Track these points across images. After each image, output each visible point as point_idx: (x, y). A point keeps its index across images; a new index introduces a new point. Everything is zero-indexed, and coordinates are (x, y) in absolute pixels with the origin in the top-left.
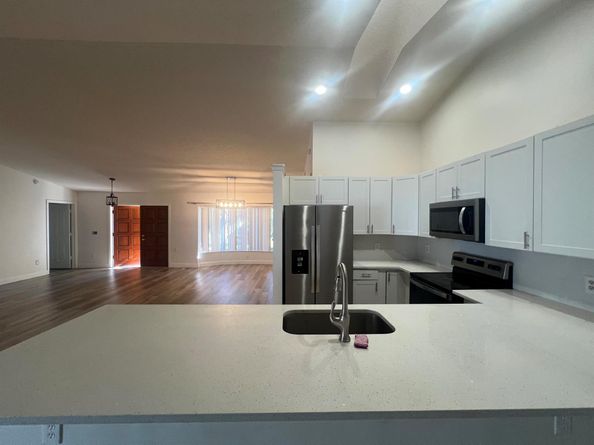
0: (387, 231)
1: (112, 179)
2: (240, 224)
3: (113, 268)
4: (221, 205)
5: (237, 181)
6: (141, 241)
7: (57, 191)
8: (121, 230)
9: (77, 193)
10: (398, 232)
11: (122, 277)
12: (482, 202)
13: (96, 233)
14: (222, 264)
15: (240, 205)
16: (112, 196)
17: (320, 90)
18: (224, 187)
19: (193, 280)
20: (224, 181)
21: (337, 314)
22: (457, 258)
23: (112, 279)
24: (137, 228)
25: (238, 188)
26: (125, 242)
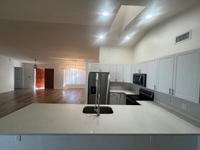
0: (122, 81)
1: (36, 60)
2: (78, 75)
3: (35, 88)
4: (71, 69)
5: (76, 62)
6: (45, 80)
7: (17, 63)
9: (24, 64)
10: (125, 81)
11: (38, 92)
12: (146, 75)
13: (30, 77)
14: (71, 88)
16: (35, 65)
17: (101, 37)
18: (72, 64)
19: (62, 93)
21: (97, 108)
22: (140, 90)
23: (35, 93)
24: (44, 76)
25: (77, 64)
26: (40, 80)
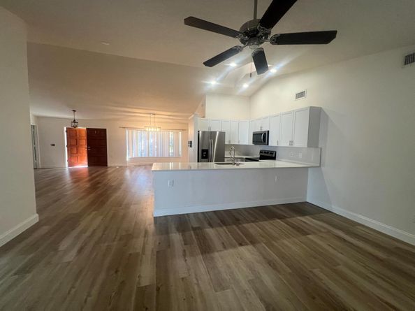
0: (237, 143)
1: (74, 111)
2: (151, 141)
3: (68, 168)
4: (147, 129)
5: (156, 116)
6: (88, 151)
8: (72, 144)
9: (37, 118)
10: (241, 143)
12: (268, 131)
13: (54, 145)
15: (158, 130)
16: (74, 122)
17: (213, 83)
18: (149, 119)
20: (149, 116)
22: (261, 152)
25: (156, 120)
26: (75, 151)
